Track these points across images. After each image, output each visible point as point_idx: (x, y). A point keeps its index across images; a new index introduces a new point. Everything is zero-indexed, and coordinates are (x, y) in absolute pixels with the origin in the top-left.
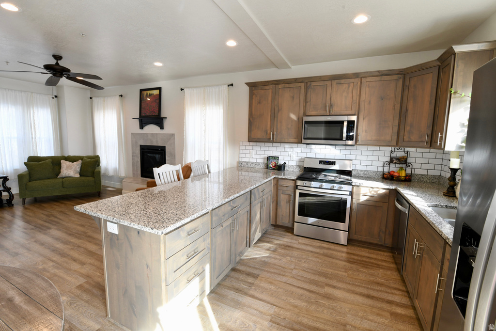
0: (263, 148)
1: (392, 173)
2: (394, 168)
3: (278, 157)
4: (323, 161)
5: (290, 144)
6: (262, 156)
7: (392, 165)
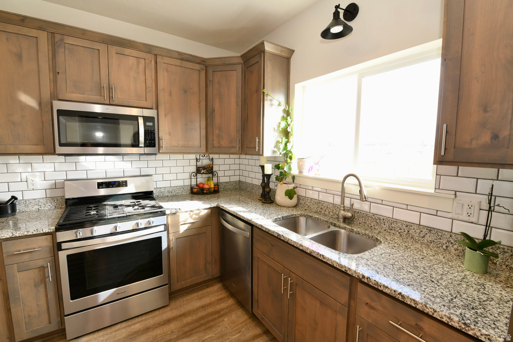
1: (201, 186)
2: (201, 179)
4: (105, 183)
5: (21, 157)
7: (199, 176)
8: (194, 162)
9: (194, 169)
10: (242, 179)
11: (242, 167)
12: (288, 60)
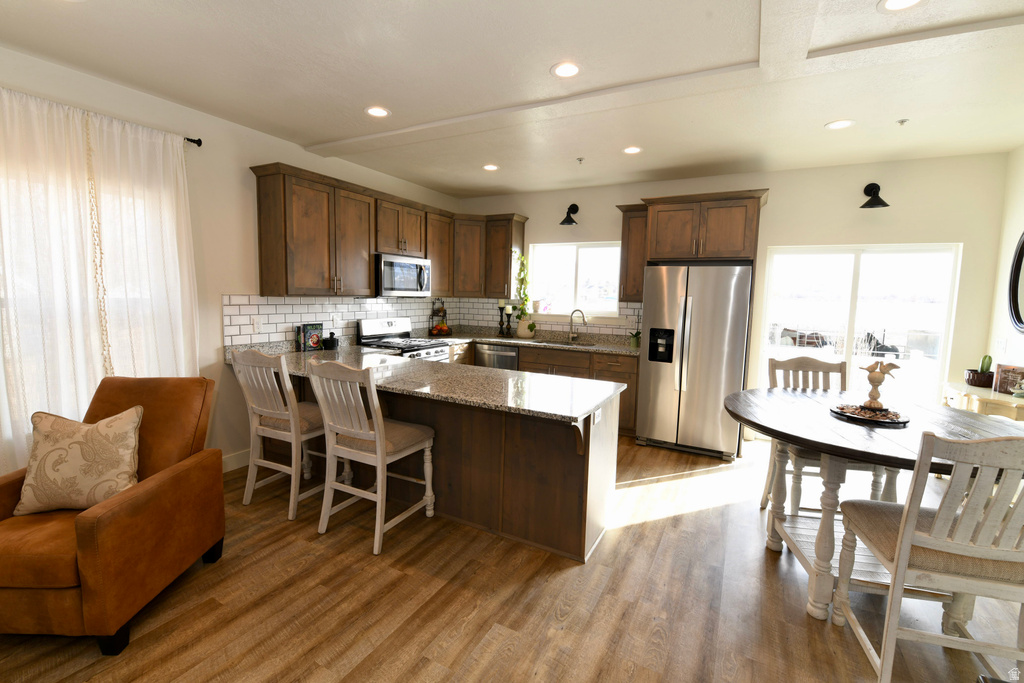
0: (281, 309)
2: (437, 322)
3: (321, 325)
6: (282, 327)
7: (434, 318)
8: (430, 306)
9: (429, 312)
10: (463, 323)
11: (462, 311)
12: (523, 224)
